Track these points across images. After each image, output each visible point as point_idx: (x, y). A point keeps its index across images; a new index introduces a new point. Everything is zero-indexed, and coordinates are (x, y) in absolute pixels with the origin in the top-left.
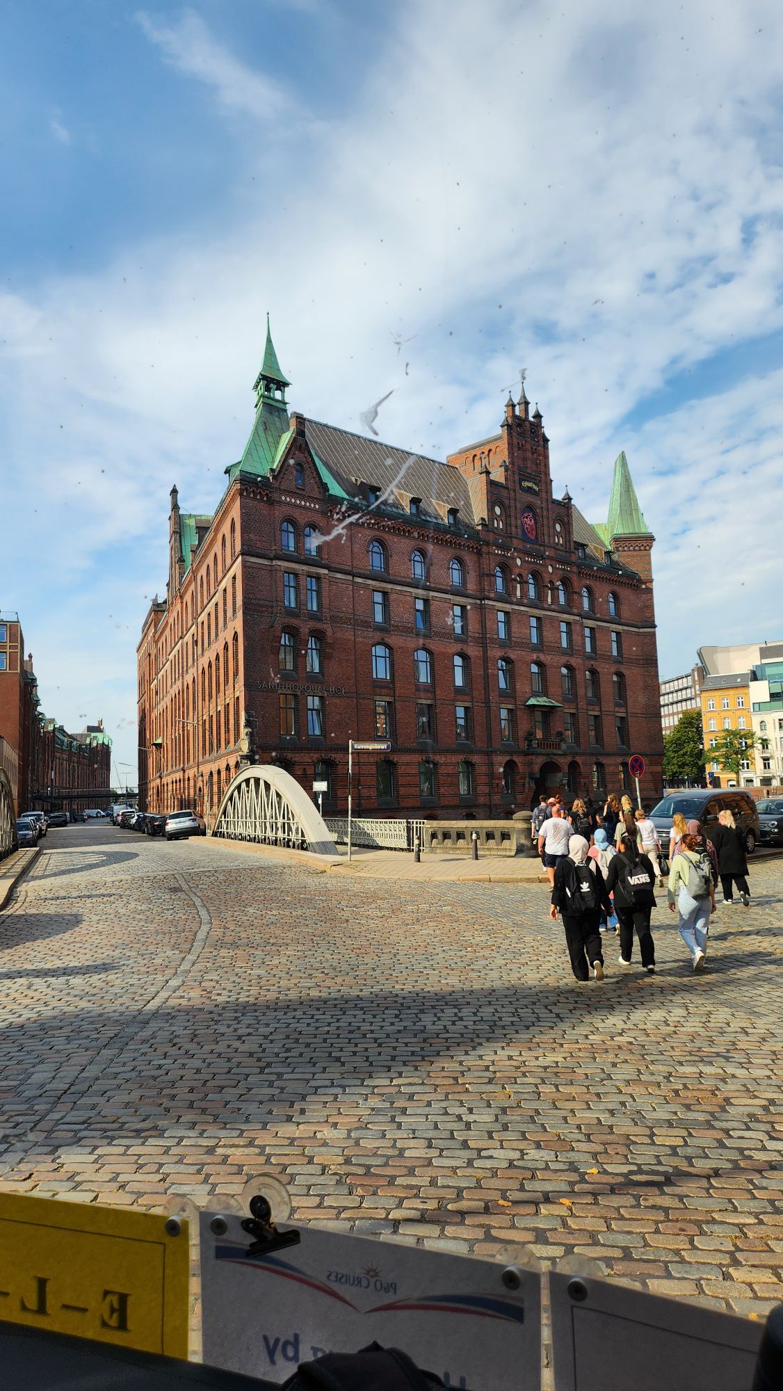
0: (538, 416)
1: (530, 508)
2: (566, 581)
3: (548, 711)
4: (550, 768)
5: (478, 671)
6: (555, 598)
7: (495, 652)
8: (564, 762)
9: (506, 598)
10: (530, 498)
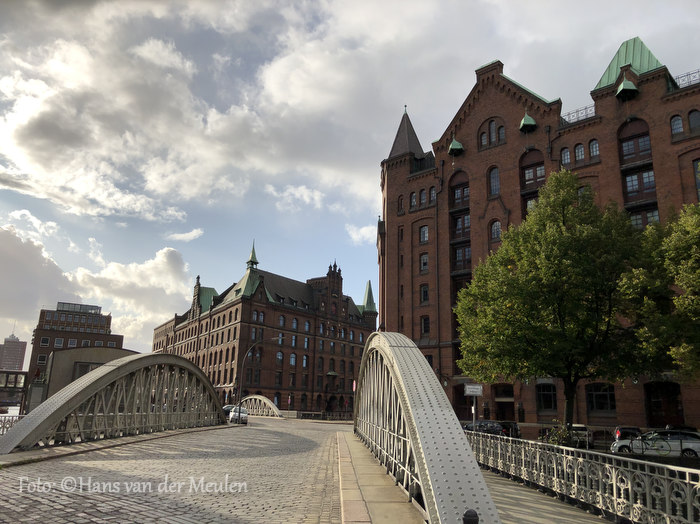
0: (340, 270)
1: (334, 303)
2: (345, 330)
3: (334, 377)
4: (333, 398)
5: (311, 361)
6: (340, 335)
7: (317, 355)
8: (338, 396)
9: (323, 335)
10: (334, 299)
